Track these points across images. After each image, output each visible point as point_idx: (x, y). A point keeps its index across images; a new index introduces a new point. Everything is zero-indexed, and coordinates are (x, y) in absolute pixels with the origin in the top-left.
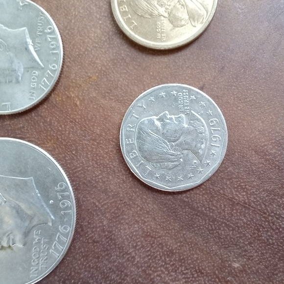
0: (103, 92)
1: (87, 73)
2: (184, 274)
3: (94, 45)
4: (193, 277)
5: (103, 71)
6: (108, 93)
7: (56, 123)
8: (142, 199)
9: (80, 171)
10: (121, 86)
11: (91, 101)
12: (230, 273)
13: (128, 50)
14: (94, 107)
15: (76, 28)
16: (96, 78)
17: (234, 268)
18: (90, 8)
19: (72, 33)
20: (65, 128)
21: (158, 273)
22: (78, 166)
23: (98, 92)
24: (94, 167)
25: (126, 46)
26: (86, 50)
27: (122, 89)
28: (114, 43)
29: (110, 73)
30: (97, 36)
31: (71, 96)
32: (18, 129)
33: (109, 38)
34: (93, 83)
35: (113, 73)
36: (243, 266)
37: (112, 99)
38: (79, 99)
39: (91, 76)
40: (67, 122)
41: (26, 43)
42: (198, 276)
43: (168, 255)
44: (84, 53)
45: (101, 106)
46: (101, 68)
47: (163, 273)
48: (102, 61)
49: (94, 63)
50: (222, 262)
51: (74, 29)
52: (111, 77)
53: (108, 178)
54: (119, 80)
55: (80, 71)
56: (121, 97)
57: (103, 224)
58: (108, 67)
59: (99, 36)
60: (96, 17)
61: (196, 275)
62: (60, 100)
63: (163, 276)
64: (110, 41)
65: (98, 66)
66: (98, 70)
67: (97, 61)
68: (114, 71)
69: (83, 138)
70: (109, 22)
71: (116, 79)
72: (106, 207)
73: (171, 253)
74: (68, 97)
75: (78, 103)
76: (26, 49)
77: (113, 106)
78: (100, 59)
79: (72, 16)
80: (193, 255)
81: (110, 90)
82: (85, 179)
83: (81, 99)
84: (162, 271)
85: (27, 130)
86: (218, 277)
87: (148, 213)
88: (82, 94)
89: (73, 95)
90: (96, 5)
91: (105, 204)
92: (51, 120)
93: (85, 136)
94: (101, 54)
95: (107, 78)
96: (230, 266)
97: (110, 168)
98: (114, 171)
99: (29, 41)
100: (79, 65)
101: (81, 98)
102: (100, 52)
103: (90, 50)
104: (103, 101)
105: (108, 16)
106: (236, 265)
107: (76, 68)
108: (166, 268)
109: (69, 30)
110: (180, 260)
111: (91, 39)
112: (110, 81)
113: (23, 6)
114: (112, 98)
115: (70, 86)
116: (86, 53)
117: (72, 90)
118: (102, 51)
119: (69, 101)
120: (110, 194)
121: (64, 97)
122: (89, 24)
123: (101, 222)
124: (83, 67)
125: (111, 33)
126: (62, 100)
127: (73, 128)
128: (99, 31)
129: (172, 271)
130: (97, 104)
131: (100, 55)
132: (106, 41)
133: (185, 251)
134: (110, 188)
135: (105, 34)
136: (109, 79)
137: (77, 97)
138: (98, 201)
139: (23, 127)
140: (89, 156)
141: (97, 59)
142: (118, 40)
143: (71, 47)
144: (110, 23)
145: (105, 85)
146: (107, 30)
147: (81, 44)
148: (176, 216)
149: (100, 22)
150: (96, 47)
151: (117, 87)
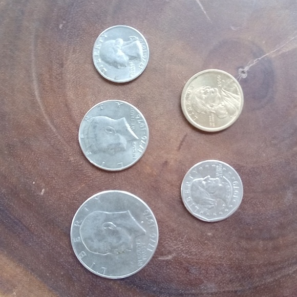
2: (181, 241)
4: (186, 242)
8: (155, 201)
12: (206, 239)
17: (209, 236)
21: (167, 242)
32: (80, 165)
36: (214, 234)
41: (126, 126)
42: (189, 242)
43: (172, 232)
47: (169, 241)
50: (202, 233)
63: (169, 243)
73: (173, 230)
76: (126, 130)
80: (186, 230)
84: (168, 240)
86: (200, 241)
87: (159, 209)
96: (206, 235)
97: (135, 184)
98: (138, 186)
106: (209, 234)
108: (171, 239)
110: (178, 234)
129: (174, 240)
139: (83, 164)
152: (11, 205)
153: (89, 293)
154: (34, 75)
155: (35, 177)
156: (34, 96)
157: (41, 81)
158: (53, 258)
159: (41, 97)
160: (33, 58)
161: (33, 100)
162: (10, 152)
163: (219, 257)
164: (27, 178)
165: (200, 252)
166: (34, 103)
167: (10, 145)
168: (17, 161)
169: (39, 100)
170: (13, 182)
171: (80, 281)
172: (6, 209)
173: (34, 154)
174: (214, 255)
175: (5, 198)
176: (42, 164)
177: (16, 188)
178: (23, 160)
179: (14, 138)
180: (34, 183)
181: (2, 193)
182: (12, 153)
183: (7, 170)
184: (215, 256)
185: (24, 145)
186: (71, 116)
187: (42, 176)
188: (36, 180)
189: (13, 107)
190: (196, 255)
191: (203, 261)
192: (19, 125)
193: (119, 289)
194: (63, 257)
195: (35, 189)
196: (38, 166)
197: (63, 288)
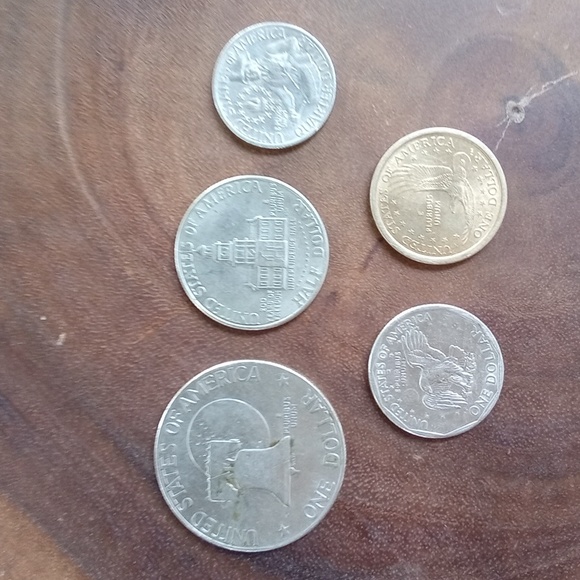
2: (354, 468)
4: (365, 472)
12: (410, 468)
17: (415, 461)
32: (146, 287)
36: (426, 458)
42: (371, 471)
50: (401, 454)
53: (262, 350)
61: (368, 470)
80: (366, 445)
82: (232, 352)
86: (395, 472)
96: (410, 458)
106: (418, 457)
133: (356, 441)
148: (346, 398)
153: (146, 565)
154: (58, 82)
155: (46, 306)
156: (56, 129)
157: (73, 98)
158: (75, 484)
159: (72, 133)
160: (59, 45)
161: (54, 137)
163: (433, 508)
164: (31, 307)
165: (393, 495)
166: (54, 144)
169: (65, 137)
171: (130, 539)
174: (424, 503)
180: (43, 319)
184: (425, 506)
185: (27, 233)
186: (133, 178)
187: (62, 304)
188: (50, 312)
190: (385, 499)
191: (399, 515)
192: (18, 189)
193: (211, 563)
194: (96, 483)
195: (45, 332)
196: (55, 282)
197: (92, 550)
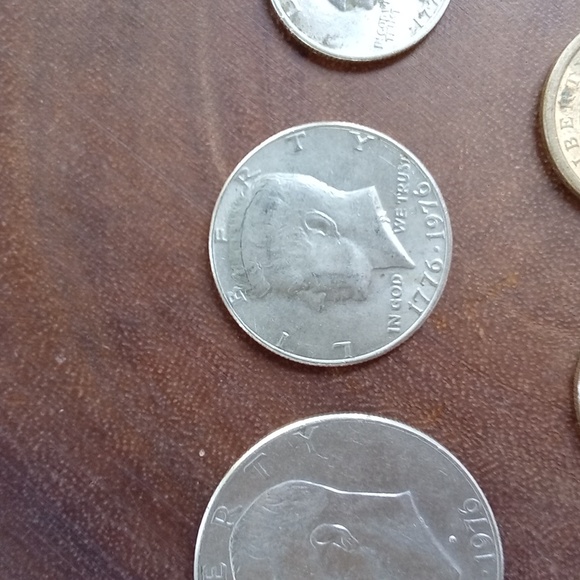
0: (531, 307)
1: (495, 271)
3: (508, 214)
5: (529, 265)
6: (541, 309)
7: (439, 376)
9: (494, 469)
10: (567, 294)
11: (509, 328)
13: (576, 222)
14: (514, 340)
15: (468, 181)
16: (514, 281)
18: (495, 139)
19: (460, 193)
20: (458, 385)
22: (491, 459)
23: (522, 310)
24: (524, 460)
25: (572, 215)
26: (492, 225)
27: (569, 301)
28: (547, 209)
29: (543, 269)
30: (512, 196)
31: (467, 319)
32: (361, 392)
33: (536, 199)
34: (510, 291)
35: (550, 268)
37: (551, 322)
38: (483, 324)
39: (505, 276)
40: (460, 372)
41: (376, 218)
44: (487, 231)
45: (528, 337)
46: (525, 261)
48: (525, 245)
49: (510, 249)
51: (463, 183)
52: (544, 277)
53: (553, 480)
54: (562, 284)
55: (482, 267)
56: (569, 317)
57: (548, 571)
58: (537, 258)
59: (516, 195)
60: (508, 157)
62: (443, 329)
64: (538, 204)
65: (518, 256)
66: (519, 264)
67: (514, 247)
68: (551, 265)
69: (497, 402)
70: (534, 167)
71: (557, 281)
72: (552, 538)
74: (460, 321)
75: (481, 332)
76: (377, 231)
77: (553, 335)
78: (521, 241)
79: (459, 157)
81: (545, 303)
82: (507, 486)
83: (488, 325)
85: (380, 392)
88: (488, 313)
89: (469, 318)
90: (506, 133)
91: (550, 533)
92: (428, 370)
93: (501, 399)
94: (520, 231)
95: (537, 279)
97: (556, 460)
98: (565, 466)
99: (382, 213)
100: (479, 256)
101: (487, 322)
102: (520, 227)
103: (499, 224)
104: (532, 327)
105: (532, 154)
107: (474, 263)
109: (453, 185)
111: (499, 202)
112: (544, 284)
113: (364, 143)
114: (550, 319)
115: (462, 298)
116: (492, 230)
117: (468, 306)
118: (524, 226)
119: (462, 330)
120: (558, 512)
121: (451, 323)
122: (494, 172)
123: (544, 569)
124: (487, 260)
125: (539, 190)
126: (448, 327)
127: (473, 383)
128: (515, 186)
130: (521, 334)
131: (520, 235)
132: (531, 205)
134: (558, 500)
135: (529, 192)
136: (542, 281)
137: (479, 320)
138: (536, 528)
139: (372, 387)
140: (511, 438)
141: (514, 242)
142: (555, 202)
143: (459, 221)
144: (537, 169)
145: (534, 293)
146: (532, 182)
147: (481, 213)
149: (517, 167)
150: (511, 218)
151: (559, 298)
152: (121, 533)
155: (206, 434)
156: (207, 154)
161: (203, 166)
162: (120, 346)
164: (180, 437)
167: (119, 322)
168: (143, 379)
170: (128, 452)
172: (105, 548)
173: (205, 354)
175: (99, 509)
176: (230, 388)
177: (138, 472)
178: (163, 375)
179: (135, 296)
180: (202, 454)
181: (90, 491)
182: (128, 349)
183: (108, 410)
185: (170, 321)
187: (230, 430)
188: (211, 444)
189: (133, 191)
192: (152, 252)
195: (206, 475)
196: (218, 394)
